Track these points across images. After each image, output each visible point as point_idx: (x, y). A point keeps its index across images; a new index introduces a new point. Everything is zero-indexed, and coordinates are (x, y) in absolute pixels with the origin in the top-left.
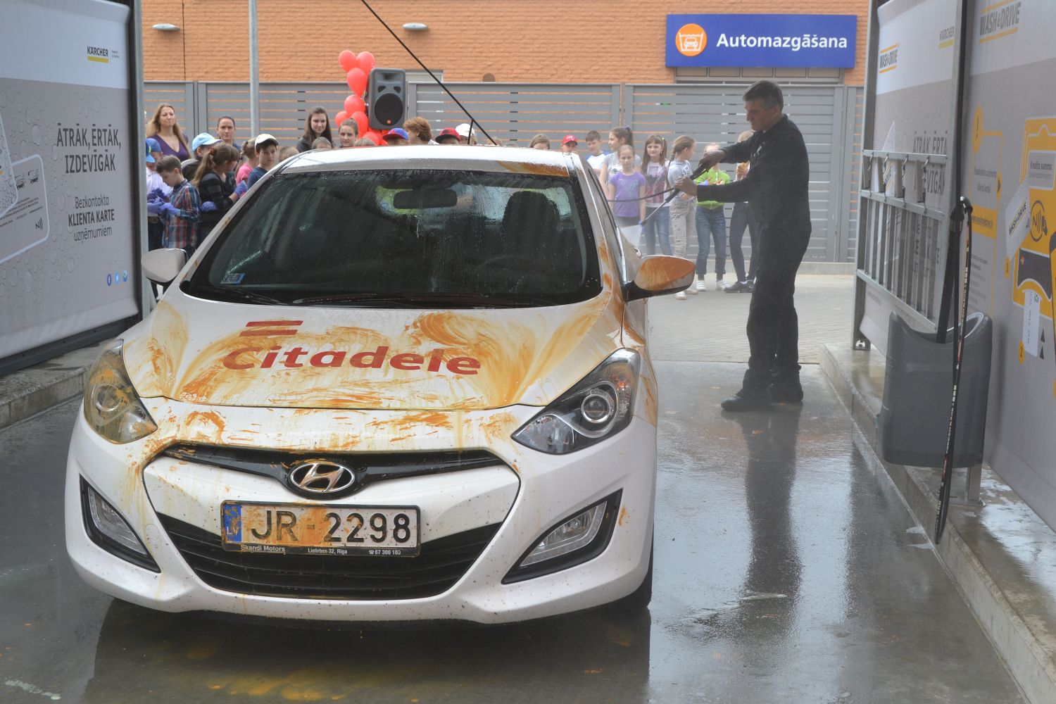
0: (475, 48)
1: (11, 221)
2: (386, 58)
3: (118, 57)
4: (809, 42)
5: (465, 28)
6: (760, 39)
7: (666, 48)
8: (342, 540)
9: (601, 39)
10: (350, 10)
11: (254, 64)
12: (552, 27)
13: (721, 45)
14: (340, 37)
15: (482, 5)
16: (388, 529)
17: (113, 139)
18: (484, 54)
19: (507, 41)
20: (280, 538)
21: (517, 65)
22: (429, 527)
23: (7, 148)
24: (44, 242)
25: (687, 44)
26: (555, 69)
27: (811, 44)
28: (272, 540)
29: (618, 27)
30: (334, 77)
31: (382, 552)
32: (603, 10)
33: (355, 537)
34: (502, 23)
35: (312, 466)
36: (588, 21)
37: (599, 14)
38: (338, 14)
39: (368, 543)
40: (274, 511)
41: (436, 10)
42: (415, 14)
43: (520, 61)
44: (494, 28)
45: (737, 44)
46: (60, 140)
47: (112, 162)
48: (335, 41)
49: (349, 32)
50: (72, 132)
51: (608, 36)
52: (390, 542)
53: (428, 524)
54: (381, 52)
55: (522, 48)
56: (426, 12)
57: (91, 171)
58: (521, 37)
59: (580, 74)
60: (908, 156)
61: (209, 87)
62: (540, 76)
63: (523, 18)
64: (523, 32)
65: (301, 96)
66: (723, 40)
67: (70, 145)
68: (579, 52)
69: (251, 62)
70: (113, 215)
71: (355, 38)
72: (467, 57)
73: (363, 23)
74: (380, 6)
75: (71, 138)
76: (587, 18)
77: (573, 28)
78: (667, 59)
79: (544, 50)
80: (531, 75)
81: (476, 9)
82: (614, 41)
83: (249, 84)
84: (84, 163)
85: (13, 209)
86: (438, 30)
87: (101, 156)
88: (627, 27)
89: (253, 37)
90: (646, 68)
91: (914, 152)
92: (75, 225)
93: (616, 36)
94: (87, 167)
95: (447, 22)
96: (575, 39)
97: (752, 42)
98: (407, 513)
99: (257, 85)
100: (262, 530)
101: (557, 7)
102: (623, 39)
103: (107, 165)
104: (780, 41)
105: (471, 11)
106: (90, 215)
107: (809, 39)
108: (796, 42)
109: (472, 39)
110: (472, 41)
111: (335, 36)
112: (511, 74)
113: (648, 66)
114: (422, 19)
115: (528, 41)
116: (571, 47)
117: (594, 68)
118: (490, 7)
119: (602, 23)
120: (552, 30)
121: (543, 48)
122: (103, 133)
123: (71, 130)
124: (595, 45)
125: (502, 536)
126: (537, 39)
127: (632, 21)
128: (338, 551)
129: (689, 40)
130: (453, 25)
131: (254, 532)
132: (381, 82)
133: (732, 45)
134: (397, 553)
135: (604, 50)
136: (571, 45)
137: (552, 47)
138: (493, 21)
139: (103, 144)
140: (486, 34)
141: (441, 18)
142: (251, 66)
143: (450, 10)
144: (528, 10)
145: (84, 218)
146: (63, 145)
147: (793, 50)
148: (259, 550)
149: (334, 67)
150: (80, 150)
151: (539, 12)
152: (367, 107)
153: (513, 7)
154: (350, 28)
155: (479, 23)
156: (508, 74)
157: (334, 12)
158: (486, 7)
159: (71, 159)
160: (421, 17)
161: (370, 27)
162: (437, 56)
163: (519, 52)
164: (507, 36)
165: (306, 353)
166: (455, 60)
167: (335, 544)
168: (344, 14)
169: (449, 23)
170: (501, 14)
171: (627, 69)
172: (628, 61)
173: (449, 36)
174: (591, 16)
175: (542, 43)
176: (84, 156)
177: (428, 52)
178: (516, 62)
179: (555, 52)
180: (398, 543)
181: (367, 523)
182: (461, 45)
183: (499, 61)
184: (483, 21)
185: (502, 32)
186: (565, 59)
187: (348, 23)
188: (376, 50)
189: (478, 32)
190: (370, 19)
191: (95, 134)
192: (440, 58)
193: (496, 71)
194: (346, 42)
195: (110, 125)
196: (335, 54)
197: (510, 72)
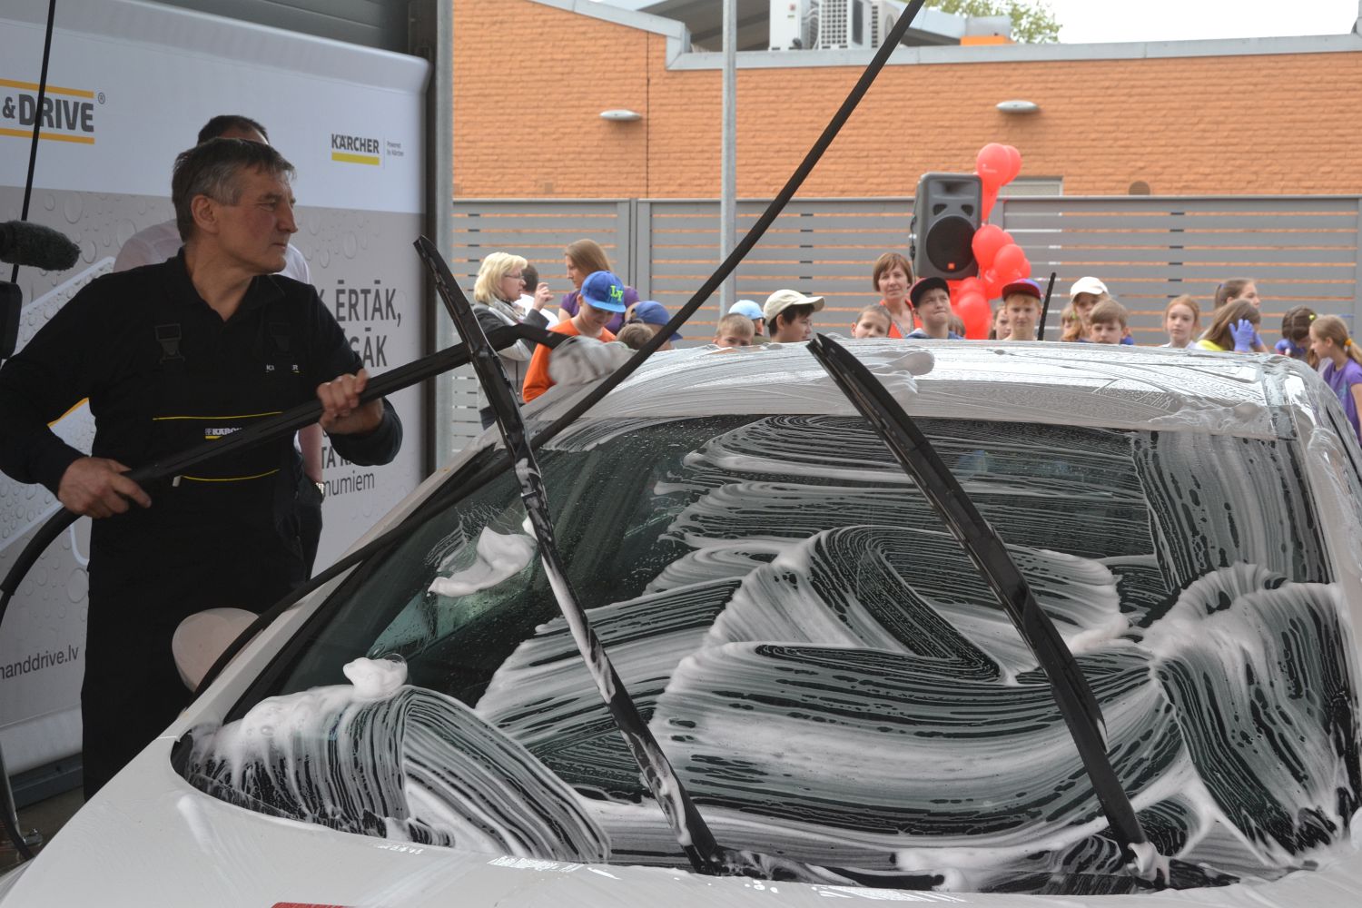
0: (1116, 139)
2: (967, 159)
3: (401, 154)
5: (1100, 107)
9: (1337, 120)
10: (912, 82)
11: (728, 169)
12: (1249, 103)
14: (893, 126)
15: (1129, 69)
17: (384, 308)
18: (1132, 150)
19: (1171, 127)
21: (1189, 167)
26: (1256, 173)
30: (883, 191)
32: (1341, 71)
34: (1164, 98)
37: (1334, 78)
38: (891, 89)
41: (1052, 78)
42: (1017, 85)
43: (1193, 160)
44: (1151, 106)
47: (380, 351)
48: (886, 132)
49: (908, 117)
51: (1349, 115)
54: (960, 149)
55: (1198, 138)
56: (1036, 82)
58: (1196, 120)
59: (1299, 180)
61: (655, 208)
62: (1227, 184)
63: (1200, 89)
64: (1200, 112)
65: (806, 223)
68: (1297, 143)
69: (724, 162)
71: (920, 127)
72: (1102, 154)
73: (930, 102)
74: (959, 74)
76: (1313, 86)
77: (1287, 103)
79: (1236, 140)
80: (1213, 184)
81: (1121, 76)
83: (718, 203)
86: (1056, 111)
89: (729, 125)
95: (1070, 97)
96: (1292, 121)
99: (733, 203)
101: (1259, 69)
105: (1112, 80)
109: (1111, 125)
110: (1112, 128)
111: (887, 125)
112: (1179, 182)
114: (1028, 93)
115: (1209, 127)
116: (1284, 136)
117: (1322, 169)
118: (1144, 72)
119: (1339, 93)
120: (1250, 108)
121: (1234, 137)
122: (361, 297)
124: (1326, 132)
126: (1223, 123)
130: (1080, 103)
132: (938, 197)
135: (1343, 139)
136: (1284, 132)
137: (1250, 136)
138: (1149, 95)
139: (361, 315)
140: (1137, 117)
141: (1061, 92)
142: (723, 168)
143: (1075, 77)
144: (1210, 74)
149: (883, 173)
151: (1227, 77)
152: (913, 241)
153: (1183, 71)
154: (910, 110)
155: (1123, 98)
156: (1171, 181)
157: (886, 86)
158: (1137, 72)
160: (1027, 90)
161: (942, 109)
162: (1052, 155)
163: (1191, 145)
164: (1171, 120)
166: (1084, 160)
168: (901, 88)
169: (1074, 100)
170: (1162, 83)
173: (1073, 122)
174: (1319, 82)
175: (1233, 130)
177: (1039, 147)
178: (1187, 163)
179: (1255, 144)
182: (1093, 136)
183: (1157, 161)
184: (1130, 96)
185: (1164, 112)
186: (1271, 155)
187: (908, 103)
188: (952, 145)
189: (1123, 113)
190: (942, 95)
191: (344, 298)
192: (1057, 158)
193: (1153, 178)
194: (903, 135)
195: (377, 282)
196: (884, 153)
197: (1176, 178)
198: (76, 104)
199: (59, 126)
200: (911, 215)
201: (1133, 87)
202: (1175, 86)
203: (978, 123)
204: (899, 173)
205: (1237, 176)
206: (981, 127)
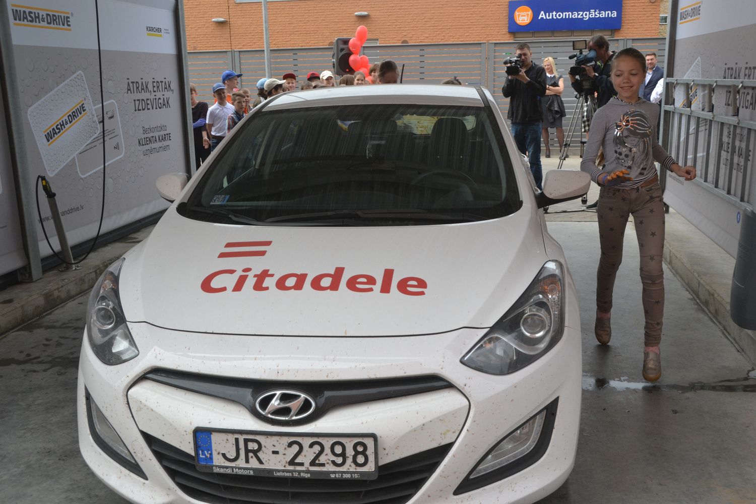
0: (396, 25)
1: (95, 146)
2: (345, 33)
3: (169, 33)
4: (594, 14)
5: (390, 13)
6: (564, 14)
7: (509, 20)
8: (305, 464)
9: (470, 17)
10: (324, 6)
11: (266, 38)
12: (441, 11)
13: (541, 18)
14: (319, 22)
16: (347, 455)
17: (168, 87)
18: (402, 29)
19: (415, 21)
20: (247, 461)
21: (421, 34)
22: (386, 452)
23: (90, 96)
24: (121, 158)
25: (521, 18)
26: (444, 36)
27: (595, 15)
28: (241, 463)
29: (480, 10)
31: (342, 476)
33: (317, 462)
34: (412, 10)
35: (274, 395)
36: (462, 7)
37: (469, 2)
38: (317, 8)
39: (330, 468)
40: (241, 438)
41: (373, 3)
42: (361, 6)
43: (423, 32)
44: (408, 13)
45: (551, 17)
46: (129, 90)
47: (168, 103)
48: (316, 24)
49: (324, 19)
50: (137, 84)
51: (474, 15)
52: (349, 466)
53: (385, 449)
54: (342, 30)
55: (424, 24)
56: (367, 5)
57: (153, 109)
58: (423, 17)
59: (458, 38)
60: (716, 82)
61: (241, 53)
62: (435, 40)
63: (424, 7)
64: (425, 15)
65: (295, 57)
66: (542, 15)
67: (137, 93)
68: (457, 25)
69: (265, 37)
70: (170, 137)
71: (327, 22)
72: (392, 31)
73: (331, 13)
74: (341, 2)
75: (137, 88)
76: (462, 5)
77: (454, 11)
78: (509, 28)
79: (437, 25)
80: (430, 40)
81: (397, 2)
82: (478, 18)
83: (264, 50)
84: (148, 104)
85: (96, 138)
86: (375, 15)
87: (160, 99)
88: (485, 10)
89: (266, 22)
90: (497, 33)
91: (725, 78)
92: (143, 145)
93: (479, 15)
94: (150, 106)
96: (455, 18)
97: (560, 15)
98: (365, 441)
99: (269, 51)
100: (232, 454)
102: (482, 17)
103: (164, 105)
104: (576, 15)
105: (394, 4)
106: (154, 138)
107: (594, 13)
108: (586, 15)
109: (395, 20)
110: (394, 21)
111: (316, 22)
112: (418, 40)
113: (498, 32)
114: (365, 9)
115: (428, 20)
116: (453, 23)
117: (466, 34)
118: (405, 1)
119: (470, 7)
120: (441, 13)
122: (160, 84)
123: (137, 82)
124: (467, 21)
125: (454, 456)
126: (432, 19)
127: (488, 6)
128: (302, 475)
129: (522, 16)
130: (383, 12)
131: (224, 455)
132: (341, 46)
133: (548, 18)
134: (356, 476)
135: (472, 24)
136: (453, 21)
137: (442, 23)
138: (407, 9)
139: (161, 90)
140: (403, 17)
141: (376, 8)
142: (265, 39)
143: (381, 3)
144: (427, 1)
145: (150, 140)
146: (131, 93)
147: (584, 19)
148: (229, 471)
149: (316, 39)
150: (144, 96)
151: (433, 2)
152: (333, 62)
154: (324, 16)
155: (398, 11)
156: (416, 40)
157: (315, 7)
159: (138, 102)
161: (335, 15)
162: (375, 31)
163: (422, 27)
164: (415, 18)
165: (272, 275)
166: (385, 33)
167: (299, 468)
168: (320, 8)
169: (381, 11)
170: (411, 4)
171: (486, 35)
172: (486, 30)
173: (381, 19)
174: (464, 4)
175: (436, 21)
176: (147, 99)
177: (370, 28)
178: (420, 33)
179: (444, 26)
180: (357, 468)
181: (327, 450)
182: (389, 24)
183: (410, 33)
184: (400, 9)
185: (412, 15)
186: (449, 30)
187: (323, 13)
188: (340, 29)
189: (399, 16)
190: (335, 10)
191: (155, 84)
192: (377, 32)
193: (410, 39)
194: (322, 25)
195: (165, 78)
196: (316, 32)
197: (417, 38)
198: (64, 17)
199: (59, 25)
200: (332, 53)
201: (402, 6)
202: (416, 6)
203: (348, 20)
204: (321, 39)
205: (438, 37)
206: (349, 22)
